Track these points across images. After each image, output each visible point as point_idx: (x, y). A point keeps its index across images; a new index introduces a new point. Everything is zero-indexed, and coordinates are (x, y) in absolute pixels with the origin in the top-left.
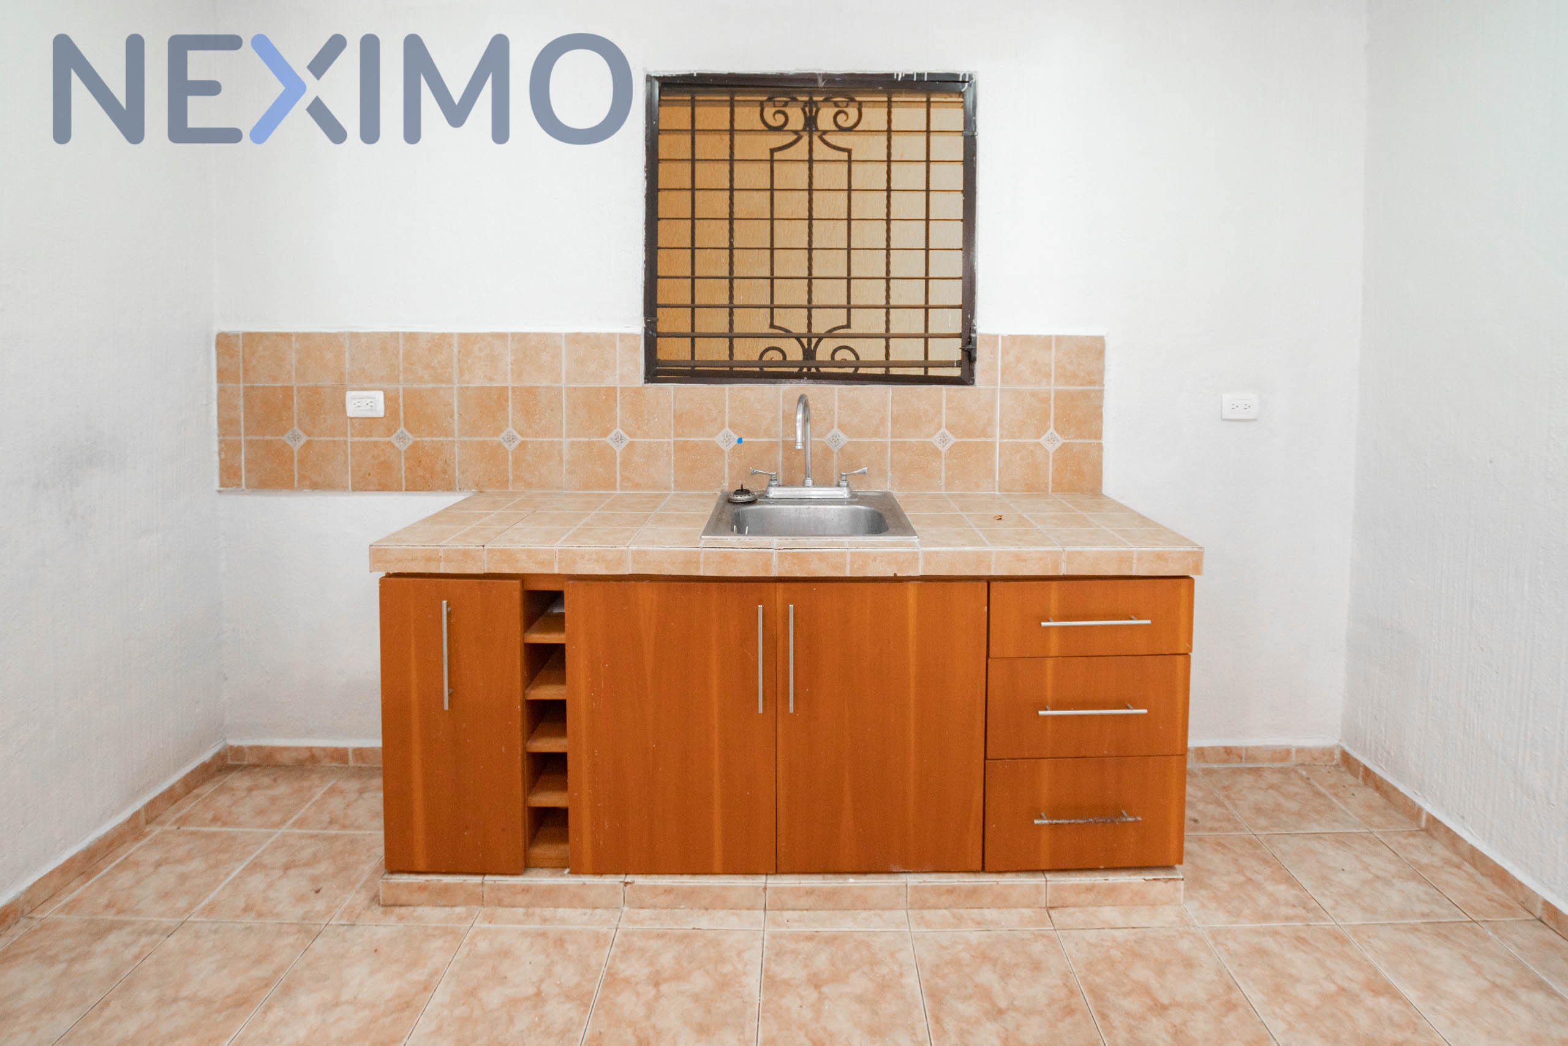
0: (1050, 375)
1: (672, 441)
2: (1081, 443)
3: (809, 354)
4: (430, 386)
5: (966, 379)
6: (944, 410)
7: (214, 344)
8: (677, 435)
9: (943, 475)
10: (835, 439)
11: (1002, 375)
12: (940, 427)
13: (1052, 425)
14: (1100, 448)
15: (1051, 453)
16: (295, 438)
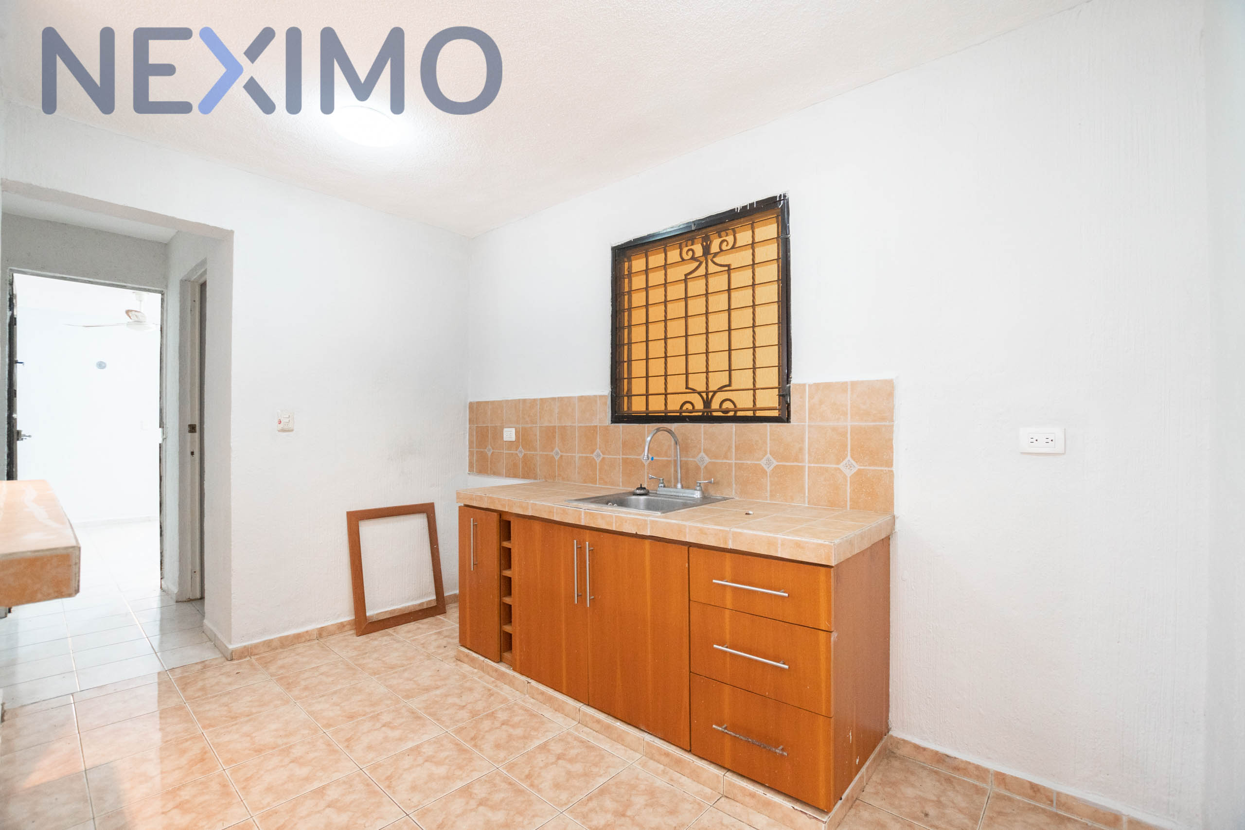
0: (847, 414)
1: (621, 457)
2: (873, 470)
3: (707, 403)
4: (530, 425)
5: (784, 417)
6: (768, 441)
7: (468, 406)
8: (623, 454)
9: (768, 488)
10: (702, 460)
11: (810, 413)
12: (766, 454)
13: (849, 454)
14: (891, 474)
15: (849, 476)
16: (489, 450)
